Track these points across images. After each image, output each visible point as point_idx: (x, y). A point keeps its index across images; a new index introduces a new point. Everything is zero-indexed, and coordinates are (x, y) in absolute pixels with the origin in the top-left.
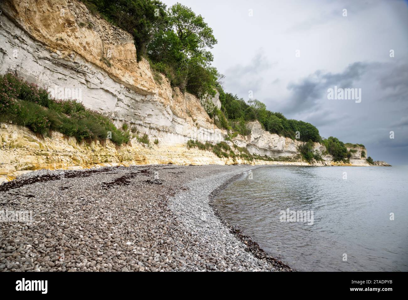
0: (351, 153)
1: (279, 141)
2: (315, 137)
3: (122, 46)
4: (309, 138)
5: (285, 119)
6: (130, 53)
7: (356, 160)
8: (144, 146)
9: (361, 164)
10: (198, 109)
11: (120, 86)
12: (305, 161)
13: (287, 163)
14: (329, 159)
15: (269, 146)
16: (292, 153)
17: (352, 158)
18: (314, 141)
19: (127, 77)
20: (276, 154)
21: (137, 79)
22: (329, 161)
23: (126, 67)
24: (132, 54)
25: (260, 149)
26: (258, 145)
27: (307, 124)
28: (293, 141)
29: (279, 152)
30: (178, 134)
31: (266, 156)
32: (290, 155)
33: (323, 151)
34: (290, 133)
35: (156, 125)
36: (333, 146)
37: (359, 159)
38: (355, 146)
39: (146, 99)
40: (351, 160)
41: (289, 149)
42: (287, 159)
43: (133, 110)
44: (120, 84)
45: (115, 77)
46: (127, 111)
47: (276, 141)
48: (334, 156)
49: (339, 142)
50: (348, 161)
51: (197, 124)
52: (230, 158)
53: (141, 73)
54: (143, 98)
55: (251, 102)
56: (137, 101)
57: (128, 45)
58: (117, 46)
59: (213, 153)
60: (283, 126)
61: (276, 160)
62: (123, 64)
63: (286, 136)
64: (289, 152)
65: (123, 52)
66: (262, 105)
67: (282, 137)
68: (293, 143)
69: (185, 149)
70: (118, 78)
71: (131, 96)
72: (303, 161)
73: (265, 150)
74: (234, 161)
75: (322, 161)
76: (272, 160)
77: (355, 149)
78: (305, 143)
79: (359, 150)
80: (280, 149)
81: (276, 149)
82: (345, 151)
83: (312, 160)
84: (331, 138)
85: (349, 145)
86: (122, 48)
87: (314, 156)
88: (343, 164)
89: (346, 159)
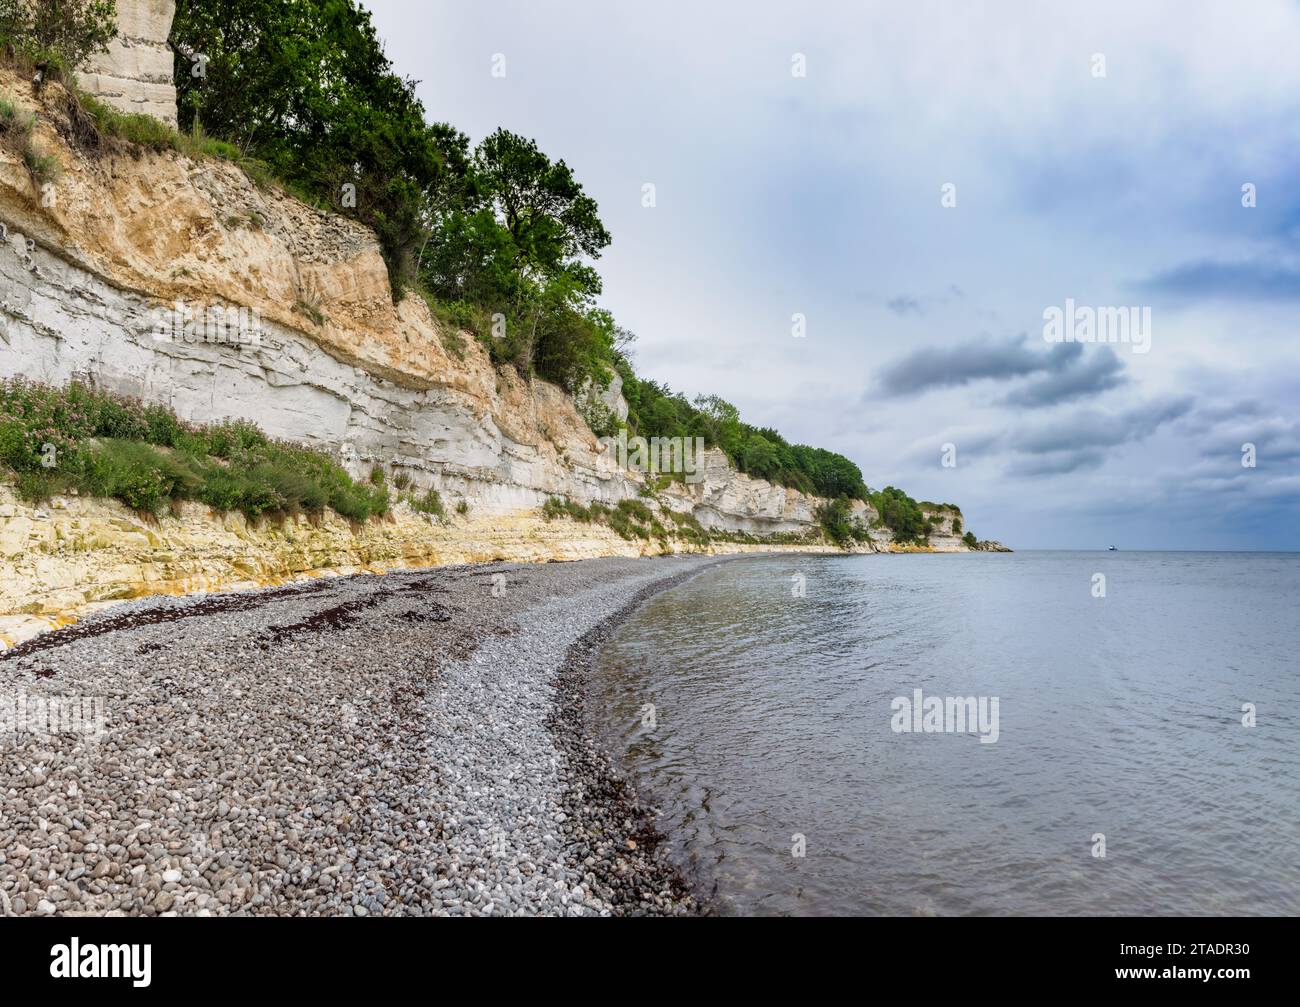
0: (933, 524)
1: (771, 497)
2: (854, 488)
3: (349, 264)
4: (841, 490)
5: (784, 445)
6: (371, 280)
7: (942, 540)
8: (428, 520)
9: (953, 548)
10: (570, 420)
11: (355, 372)
12: (830, 542)
13: (791, 549)
14: (884, 537)
15: (748, 508)
16: (802, 525)
17: (933, 536)
18: (850, 497)
19: (370, 348)
20: (764, 528)
21: (397, 350)
22: (886, 543)
23: (364, 322)
24: (376, 281)
25: (727, 515)
26: (721, 506)
27: (836, 455)
28: (803, 497)
29: (771, 522)
30: (520, 486)
31: (741, 533)
32: (797, 529)
33: (872, 519)
34: (795, 479)
35: (458, 467)
36: (894, 508)
37: (948, 537)
38: (940, 508)
39: (427, 400)
40: (932, 540)
41: (794, 516)
42: (791, 539)
43: (395, 433)
44: (354, 367)
45: (338, 349)
46: (380, 434)
47: (765, 497)
48: (895, 529)
49: (908, 500)
50: (925, 543)
51: (566, 459)
52: (652, 540)
53: (405, 333)
54: (419, 398)
55: (703, 401)
56: (403, 409)
57: (365, 258)
58: (335, 267)
59: (609, 529)
60: (781, 461)
61: (764, 541)
62: (356, 314)
63: (786, 485)
64: (794, 522)
65: (352, 281)
66: (730, 409)
67: (778, 487)
68: (803, 502)
69: (538, 522)
70: (345, 351)
71: (385, 395)
72: (827, 542)
73: (739, 518)
74: (662, 547)
75: (869, 543)
76: (756, 542)
77: (941, 515)
78: (832, 501)
79: (949, 517)
80: (774, 514)
81: (763, 515)
82: (919, 519)
83: (848, 540)
84: (889, 489)
85: (929, 506)
86: (350, 271)
87: (850, 530)
88: (916, 547)
89: (922, 537)
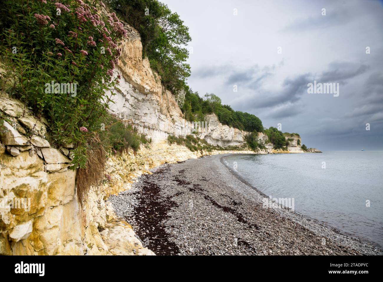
0: (289, 142)
1: (229, 132)
2: (259, 128)
4: (254, 129)
5: (233, 111)
7: (293, 148)
9: (298, 151)
10: (173, 105)
11: (130, 85)
12: (250, 149)
13: (236, 152)
14: (270, 147)
15: (221, 136)
16: (239, 142)
17: (289, 146)
18: (258, 131)
19: (136, 76)
20: (226, 144)
21: (143, 78)
22: (271, 149)
24: (139, 51)
25: (214, 139)
26: (212, 136)
27: (252, 115)
28: (240, 132)
29: (229, 141)
30: (161, 131)
31: (218, 146)
32: (238, 144)
33: (266, 140)
34: (237, 124)
35: (148, 124)
36: (274, 135)
37: (295, 147)
38: (292, 135)
39: (147, 98)
40: (289, 148)
41: (237, 139)
42: (235, 148)
44: (130, 83)
46: (130, 111)
47: (227, 132)
48: (274, 144)
49: (279, 132)
50: (286, 149)
51: (173, 120)
52: (198, 151)
53: (146, 72)
54: (144, 97)
55: (208, 96)
56: (139, 101)
59: (186, 147)
60: (233, 117)
61: (226, 149)
63: (234, 127)
64: (237, 141)
66: (218, 99)
67: (232, 128)
68: (240, 134)
71: (135, 95)
72: (249, 149)
73: (217, 140)
74: (202, 154)
75: (265, 149)
76: (223, 150)
77: (292, 138)
78: (251, 133)
79: (296, 138)
80: (230, 139)
81: (226, 139)
82: (284, 139)
83: (257, 148)
84: (271, 128)
85: (287, 134)
87: (258, 145)
88: (282, 151)
89: (285, 147)
